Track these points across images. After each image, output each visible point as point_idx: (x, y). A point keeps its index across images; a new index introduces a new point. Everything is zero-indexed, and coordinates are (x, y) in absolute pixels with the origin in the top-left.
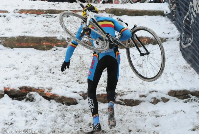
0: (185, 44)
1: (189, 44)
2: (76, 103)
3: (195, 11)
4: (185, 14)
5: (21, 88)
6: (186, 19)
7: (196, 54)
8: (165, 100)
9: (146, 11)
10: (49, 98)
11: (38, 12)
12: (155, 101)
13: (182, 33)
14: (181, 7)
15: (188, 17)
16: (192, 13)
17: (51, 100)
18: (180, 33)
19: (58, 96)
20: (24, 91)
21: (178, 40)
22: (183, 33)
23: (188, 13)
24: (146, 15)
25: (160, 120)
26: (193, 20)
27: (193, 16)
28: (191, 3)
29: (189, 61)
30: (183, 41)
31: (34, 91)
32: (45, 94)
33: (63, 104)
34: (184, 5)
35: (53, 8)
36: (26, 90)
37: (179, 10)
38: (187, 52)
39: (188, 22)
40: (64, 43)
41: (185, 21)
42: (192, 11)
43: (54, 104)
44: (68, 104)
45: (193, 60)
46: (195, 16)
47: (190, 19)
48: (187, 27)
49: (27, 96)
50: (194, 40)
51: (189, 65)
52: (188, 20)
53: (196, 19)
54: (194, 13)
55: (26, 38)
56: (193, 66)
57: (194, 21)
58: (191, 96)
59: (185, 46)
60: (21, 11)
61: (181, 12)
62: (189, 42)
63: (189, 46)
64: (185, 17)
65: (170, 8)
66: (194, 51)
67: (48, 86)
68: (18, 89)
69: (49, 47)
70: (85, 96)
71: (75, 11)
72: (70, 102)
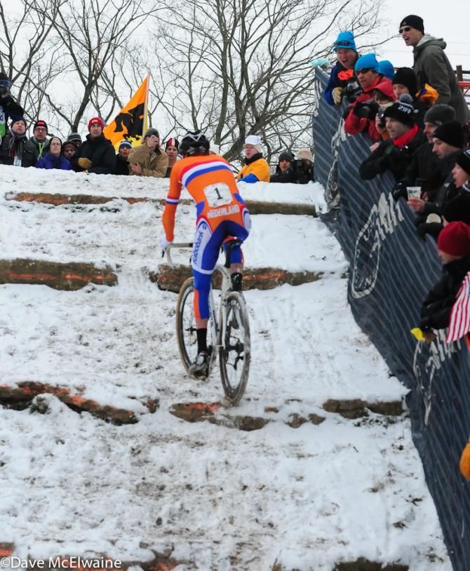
0: (358, 290)
1: (367, 292)
2: (133, 421)
3: (383, 227)
4: (361, 227)
5: (22, 385)
6: (362, 239)
7: (382, 317)
8: (317, 420)
9: (279, 205)
10: (79, 407)
11: (55, 200)
12: (297, 422)
13: (352, 265)
14: (352, 209)
15: (366, 233)
16: (376, 227)
17: (84, 413)
19: (98, 406)
20: (27, 391)
21: (344, 276)
22: (356, 268)
23: (366, 226)
24: (278, 212)
26: (378, 244)
28: (375, 206)
29: (366, 329)
30: (355, 285)
31: (48, 392)
32: (71, 399)
33: (107, 421)
34: (360, 207)
36: (31, 389)
37: (348, 213)
38: (363, 307)
39: (366, 245)
40: (109, 276)
41: (360, 242)
42: (378, 223)
44: (119, 422)
45: (374, 328)
46: (384, 237)
48: (364, 256)
49: (34, 401)
50: (377, 284)
52: (366, 239)
53: (384, 243)
54: (381, 231)
55: (31, 264)
56: (374, 340)
57: (382, 247)
58: (370, 412)
59: (357, 295)
60: (21, 197)
61: (352, 219)
63: (367, 296)
64: (361, 234)
66: (375, 307)
68: (16, 387)
69: (78, 285)
70: (153, 406)
71: (132, 200)
72: (123, 418)
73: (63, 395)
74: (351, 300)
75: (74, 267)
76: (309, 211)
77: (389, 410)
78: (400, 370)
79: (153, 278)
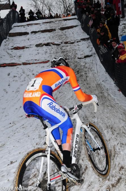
2: (60, 45)
5: (47, 43)
8: (80, 41)
10: (54, 44)
11: (47, 23)
12: (78, 42)
19: (56, 44)
21: (81, 25)
25: (79, 47)
29: (84, 30)
31: (50, 43)
35: (51, 21)
39: (83, 21)
40: (55, 30)
43: (55, 46)
49: (49, 45)
50: (84, 25)
51: (84, 32)
55: (46, 30)
58: (86, 39)
60: (44, 23)
61: (81, 18)
65: (78, 17)
67: (53, 42)
69: (51, 32)
70: (62, 43)
71: (56, 21)
72: (58, 45)
73: (52, 43)
74: (82, 28)
75: (51, 29)
76: (75, 19)
77: (88, 39)
78: (88, 34)
79: (60, 29)
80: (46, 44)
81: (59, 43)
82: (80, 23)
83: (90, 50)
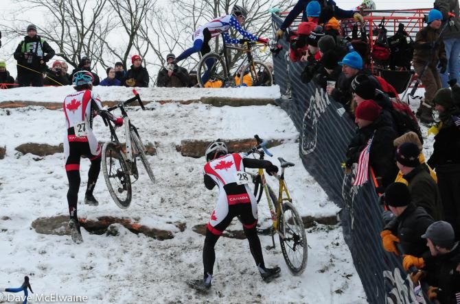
0: (306, 150)
1: (312, 150)
2: (171, 237)
3: (318, 109)
4: (305, 110)
5: (100, 219)
6: (307, 117)
7: (321, 164)
9: (254, 100)
10: (137, 230)
13: (301, 134)
14: (299, 100)
15: (309, 114)
16: (314, 110)
17: (140, 234)
18: (298, 133)
19: (148, 229)
20: (104, 222)
21: (296, 142)
22: (304, 135)
23: (309, 109)
24: (253, 105)
26: (315, 120)
27: (316, 115)
28: (312, 97)
29: (312, 173)
30: (304, 146)
31: (117, 222)
32: (131, 226)
33: (155, 238)
34: (304, 98)
36: (106, 221)
37: (297, 102)
38: (309, 159)
39: (309, 121)
40: (151, 150)
41: (305, 119)
42: (315, 107)
43: (144, 240)
44: (162, 239)
45: (317, 172)
46: (319, 115)
47: (312, 118)
48: (309, 128)
49: (109, 228)
50: (317, 145)
51: (312, 178)
52: (309, 118)
53: (319, 119)
54: (317, 112)
56: (317, 179)
58: (317, 224)
59: (306, 153)
61: (300, 106)
62: (312, 148)
63: (312, 153)
64: (306, 115)
66: (317, 159)
67: (135, 215)
68: (97, 220)
70: (182, 227)
71: (162, 102)
72: (164, 235)
73: (125, 223)
74: (302, 156)
77: (329, 221)
78: (334, 196)
79: (178, 149)
80: (90, 222)
81: (167, 227)
82: (292, 132)
83: (338, 285)
